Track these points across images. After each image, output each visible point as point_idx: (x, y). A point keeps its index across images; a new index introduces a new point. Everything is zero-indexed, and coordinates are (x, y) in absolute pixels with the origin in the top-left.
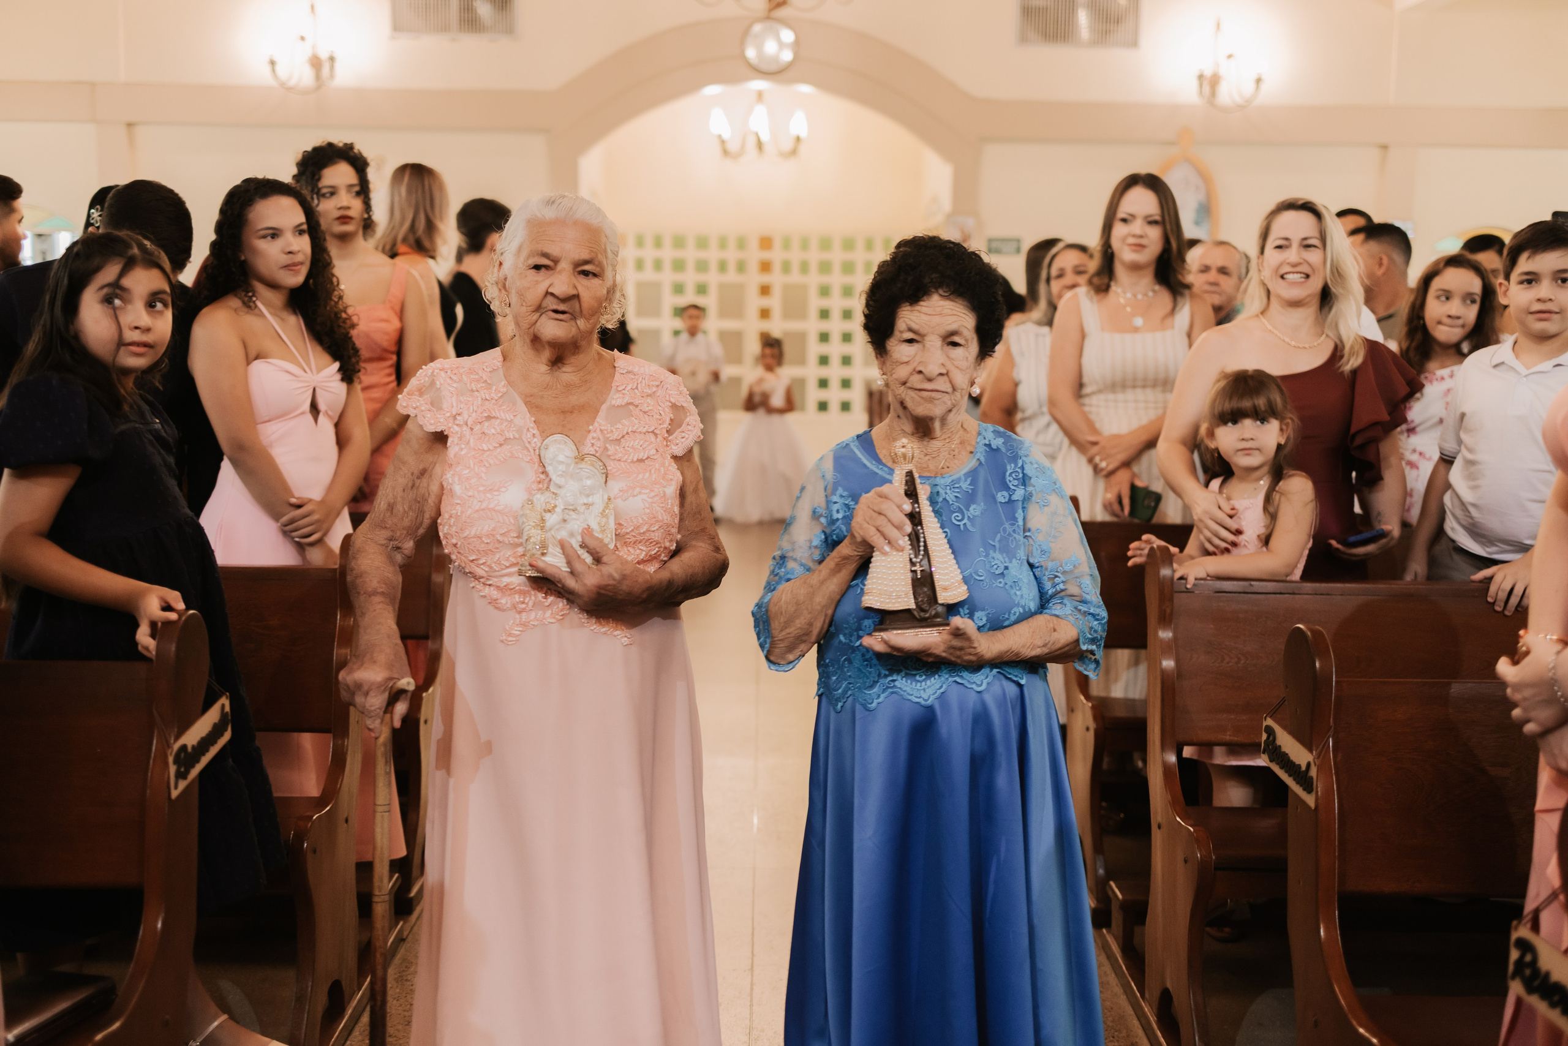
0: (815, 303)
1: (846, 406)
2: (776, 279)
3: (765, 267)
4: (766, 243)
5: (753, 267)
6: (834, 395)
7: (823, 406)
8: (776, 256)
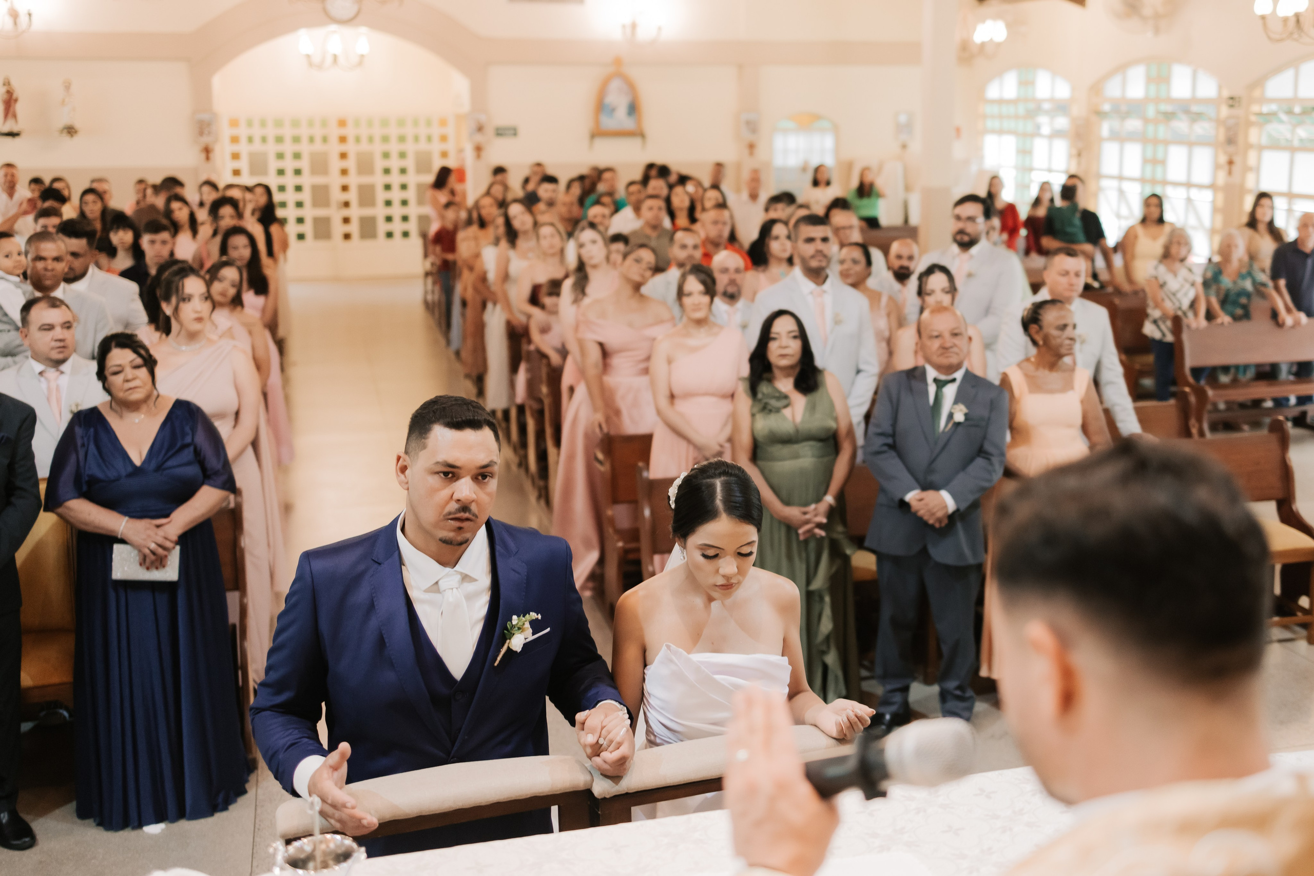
0: (379, 164)
1: (406, 234)
2: (351, 148)
3: (343, 139)
4: (342, 123)
5: (334, 140)
6: (397, 227)
7: (390, 235)
8: (350, 132)
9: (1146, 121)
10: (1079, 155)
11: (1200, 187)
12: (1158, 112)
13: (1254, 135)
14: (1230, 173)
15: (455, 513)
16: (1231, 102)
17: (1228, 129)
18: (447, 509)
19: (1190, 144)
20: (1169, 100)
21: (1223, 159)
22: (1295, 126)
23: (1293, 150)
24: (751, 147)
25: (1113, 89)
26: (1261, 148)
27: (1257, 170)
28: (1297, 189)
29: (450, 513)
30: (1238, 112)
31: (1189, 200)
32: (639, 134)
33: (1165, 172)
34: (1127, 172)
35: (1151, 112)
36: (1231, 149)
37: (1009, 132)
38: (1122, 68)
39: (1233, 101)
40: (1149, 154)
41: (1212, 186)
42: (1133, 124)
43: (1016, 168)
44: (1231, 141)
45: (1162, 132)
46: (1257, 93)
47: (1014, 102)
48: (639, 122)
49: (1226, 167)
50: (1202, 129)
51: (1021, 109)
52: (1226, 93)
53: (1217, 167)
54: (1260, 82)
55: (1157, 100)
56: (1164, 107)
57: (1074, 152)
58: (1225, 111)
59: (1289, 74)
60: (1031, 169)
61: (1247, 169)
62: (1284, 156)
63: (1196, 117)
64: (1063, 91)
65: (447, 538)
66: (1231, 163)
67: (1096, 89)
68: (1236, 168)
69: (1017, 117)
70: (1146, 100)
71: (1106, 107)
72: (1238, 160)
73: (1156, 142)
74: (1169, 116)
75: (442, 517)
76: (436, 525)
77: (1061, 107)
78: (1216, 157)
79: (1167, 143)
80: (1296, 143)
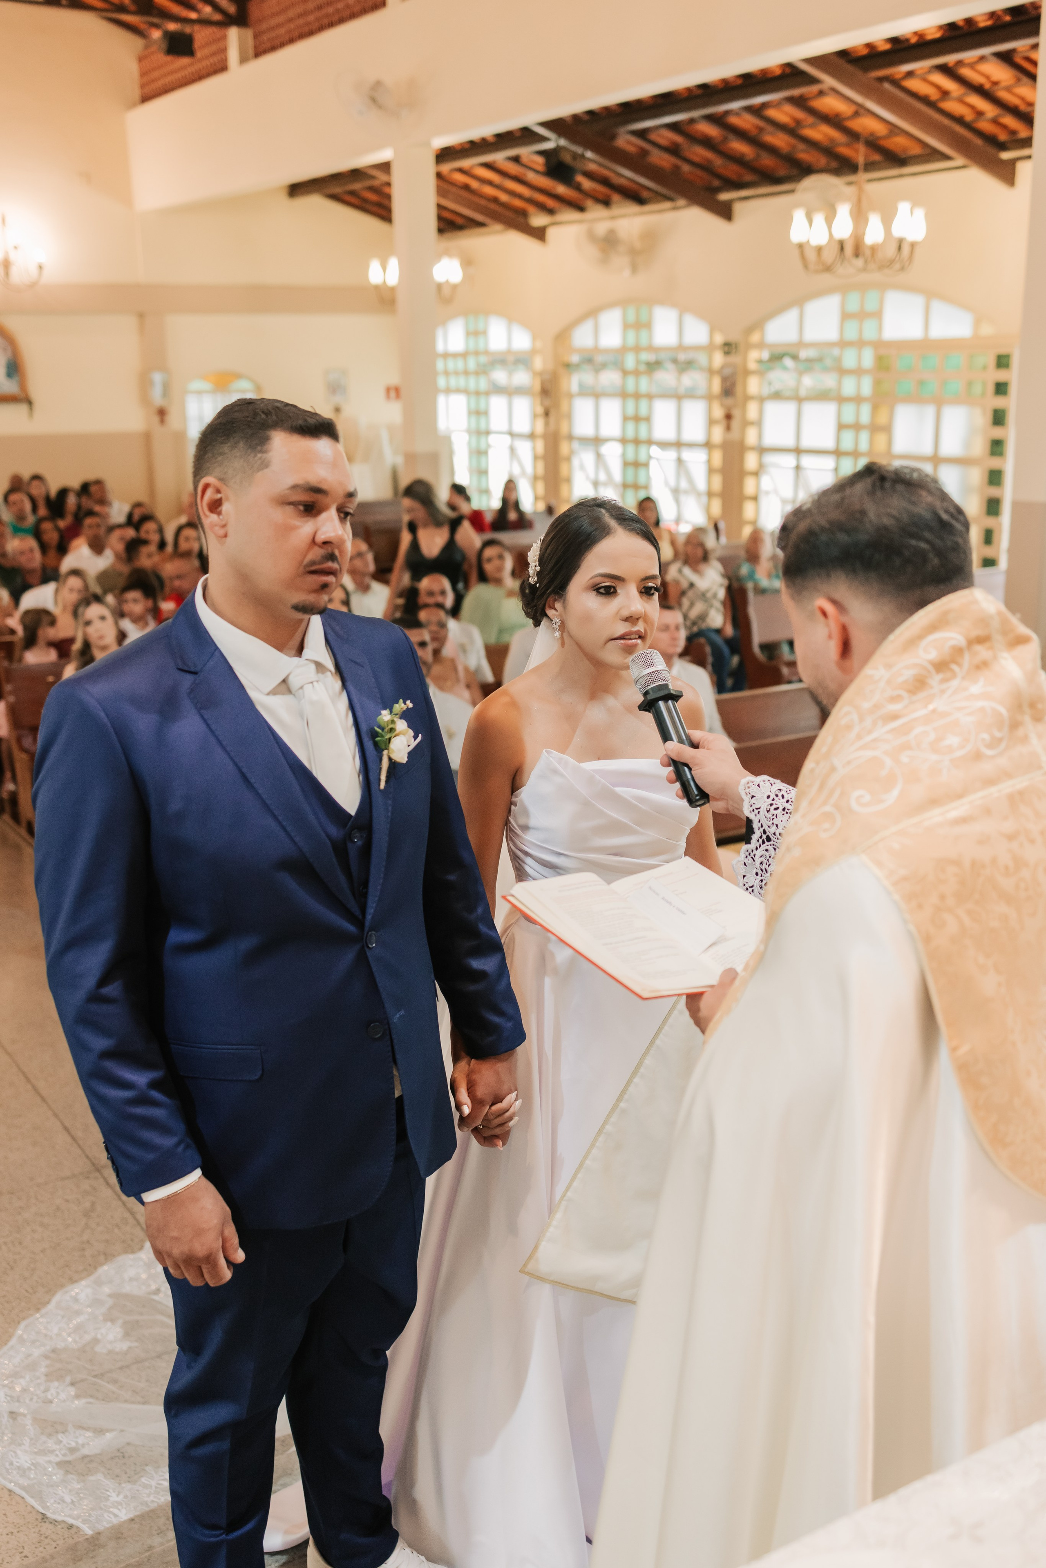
9: (625, 373)
10: (547, 414)
11: (691, 445)
12: (638, 362)
13: (753, 385)
14: (728, 428)
15: (320, 563)
16: (726, 348)
17: (724, 380)
18: (310, 557)
19: (679, 397)
20: (651, 348)
21: (718, 413)
22: (801, 373)
23: (800, 400)
24: (162, 413)
25: (582, 337)
26: (762, 400)
27: (759, 423)
28: (806, 443)
29: (313, 563)
30: (735, 359)
31: (680, 461)
32: (23, 399)
33: (650, 430)
34: (605, 432)
35: (630, 362)
36: (729, 401)
37: (458, 391)
38: (593, 313)
39: (728, 348)
40: (631, 410)
41: (708, 445)
42: (610, 378)
43: (469, 431)
44: (728, 390)
45: (644, 385)
46: (755, 338)
47: (464, 355)
48: (23, 386)
49: (724, 423)
50: (694, 379)
51: (472, 364)
52: (719, 339)
53: (711, 422)
54: (758, 325)
55: (637, 349)
56: (645, 356)
57: (540, 410)
58: (718, 359)
59: (792, 315)
60: (488, 433)
61: (746, 423)
62: (790, 408)
63: (686, 366)
64: (522, 341)
65: (308, 602)
66: (728, 417)
67: (562, 336)
68: (735, 424)
69: (466, 373)
70: (623, 350)
71: (575, 359)
72: (736, 413)
73: (637, 396)
74: (653, 366)
75: (301, 569)
76: (291, 584)
77: (521, 360)
78: (710, 411)
79: (650, 397)
80: (803, 393)
